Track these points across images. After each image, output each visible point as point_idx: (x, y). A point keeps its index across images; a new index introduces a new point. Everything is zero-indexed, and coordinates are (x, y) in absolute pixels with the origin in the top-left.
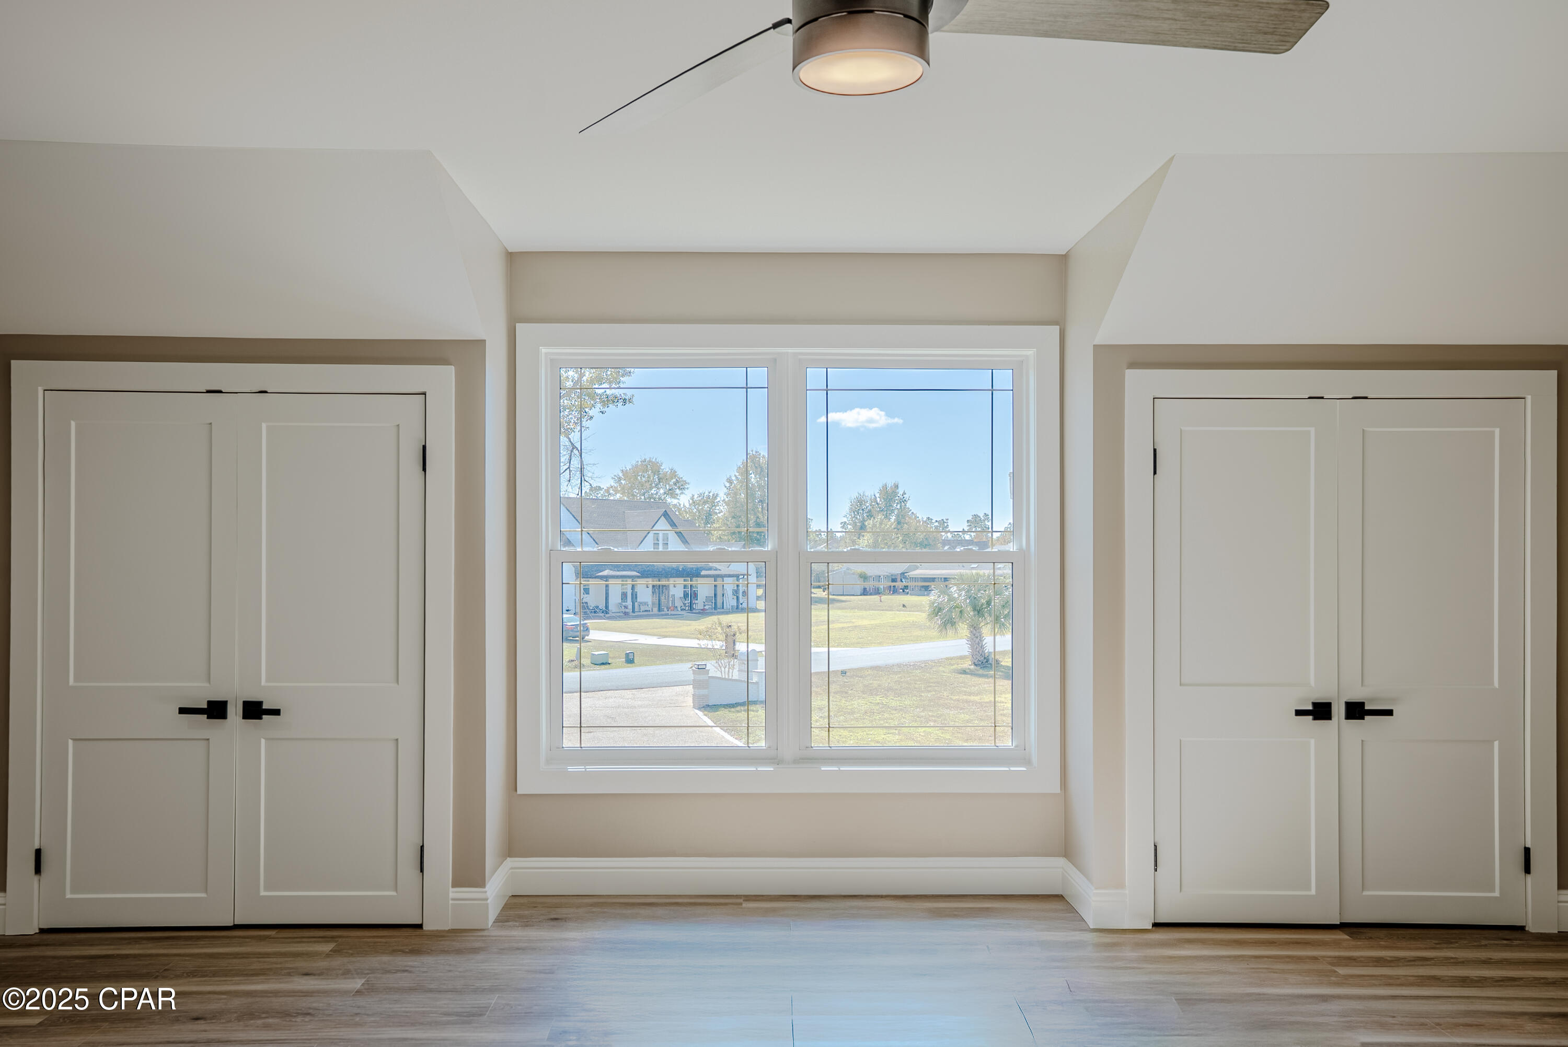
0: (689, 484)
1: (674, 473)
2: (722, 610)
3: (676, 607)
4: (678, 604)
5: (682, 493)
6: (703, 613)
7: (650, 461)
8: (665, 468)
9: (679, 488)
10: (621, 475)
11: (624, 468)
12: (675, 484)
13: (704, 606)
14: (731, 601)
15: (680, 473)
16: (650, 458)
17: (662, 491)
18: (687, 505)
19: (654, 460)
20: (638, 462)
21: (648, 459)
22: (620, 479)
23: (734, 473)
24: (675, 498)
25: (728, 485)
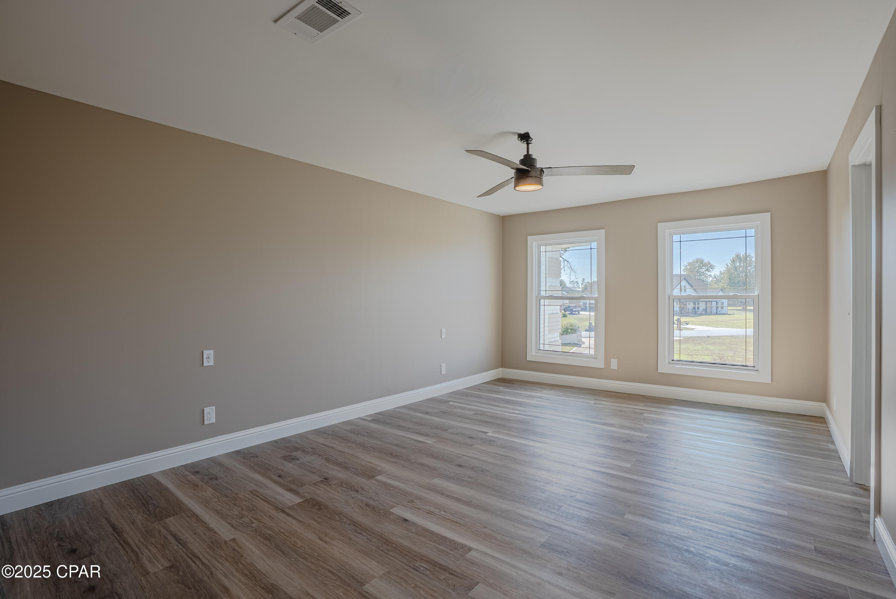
0: (716, 267)
1: (709, 263)
2: (711, 314)
3: (689, 312)
4: (690, 311)
5: (713, 270)
6: (701, 314)
7: (699, 259)
8: (706, 261)
9: (711, 268)
10: (687, 264)
11: (689, 262)
12: (709, 267)
13: (702, 312)
14: (714, 310)
15: (711, 263)
16: (699, 258)
17: (704, 270)
18: (718, 275)
19: (701, 258)
20: (694, 259)
21: (698, 258)
22: (686, 266)
23: (729, 262)
24: (710, 272)
25: (726, 267)
